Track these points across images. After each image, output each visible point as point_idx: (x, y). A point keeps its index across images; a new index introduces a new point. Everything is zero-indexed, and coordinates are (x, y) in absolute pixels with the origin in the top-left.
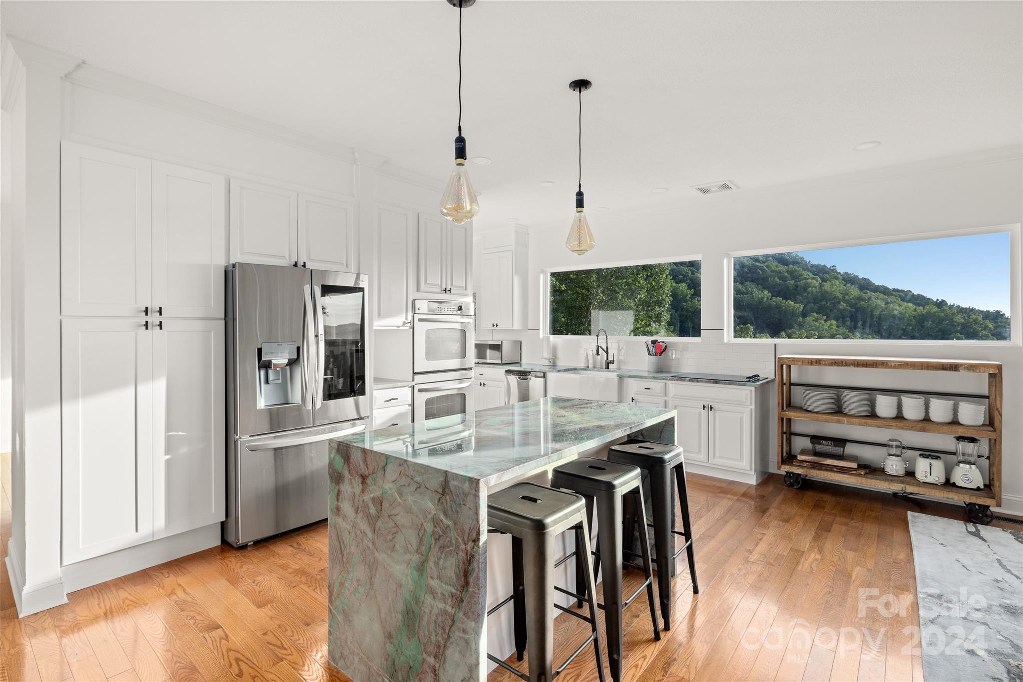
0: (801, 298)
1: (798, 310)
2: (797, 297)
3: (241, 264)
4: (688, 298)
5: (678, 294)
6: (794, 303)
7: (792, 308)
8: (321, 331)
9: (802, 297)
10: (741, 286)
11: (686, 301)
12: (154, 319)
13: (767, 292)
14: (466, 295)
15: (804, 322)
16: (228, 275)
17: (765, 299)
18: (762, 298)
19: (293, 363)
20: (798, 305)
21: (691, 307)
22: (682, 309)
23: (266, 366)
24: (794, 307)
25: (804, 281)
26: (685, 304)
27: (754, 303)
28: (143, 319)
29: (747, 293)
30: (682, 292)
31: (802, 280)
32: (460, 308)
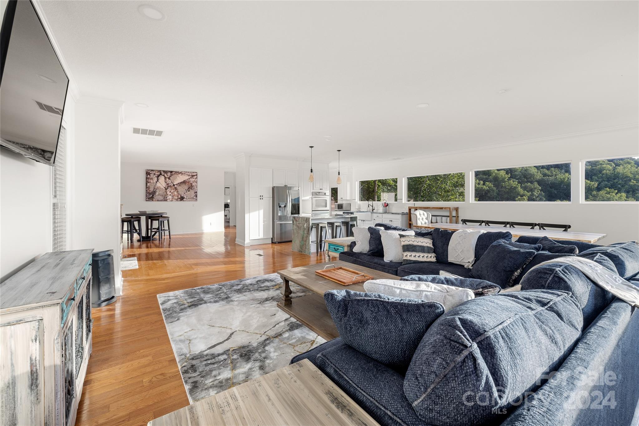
0: (596, 178)
1: (594, 186)
2: (593, 177)
3: (276, 187)
4: (506, 180)
5: (498, 177)
6: (590, 182)
7: (588, 185)
8: (290, 200)
9: (598, 177)
10: (547, 171)
11: (505, 182)
12: (262, 198)
13: (568, 174)
14: (327, 190)
15: (598, 195)
16: (273, 188)
17: (566, 179)
18: (564, 179)
19: (285, 206)
20: (593, 183)
21: (508, 186)
22: (502, 187)
23: (280, 207)
24: (590, 184)
25: (600, 166)
26: (503, 184)
27: (557, 182)
28: (260, 198)
29: (552, 176)
30: (502, 176)
31: (599, 165)
32: (325, 194)
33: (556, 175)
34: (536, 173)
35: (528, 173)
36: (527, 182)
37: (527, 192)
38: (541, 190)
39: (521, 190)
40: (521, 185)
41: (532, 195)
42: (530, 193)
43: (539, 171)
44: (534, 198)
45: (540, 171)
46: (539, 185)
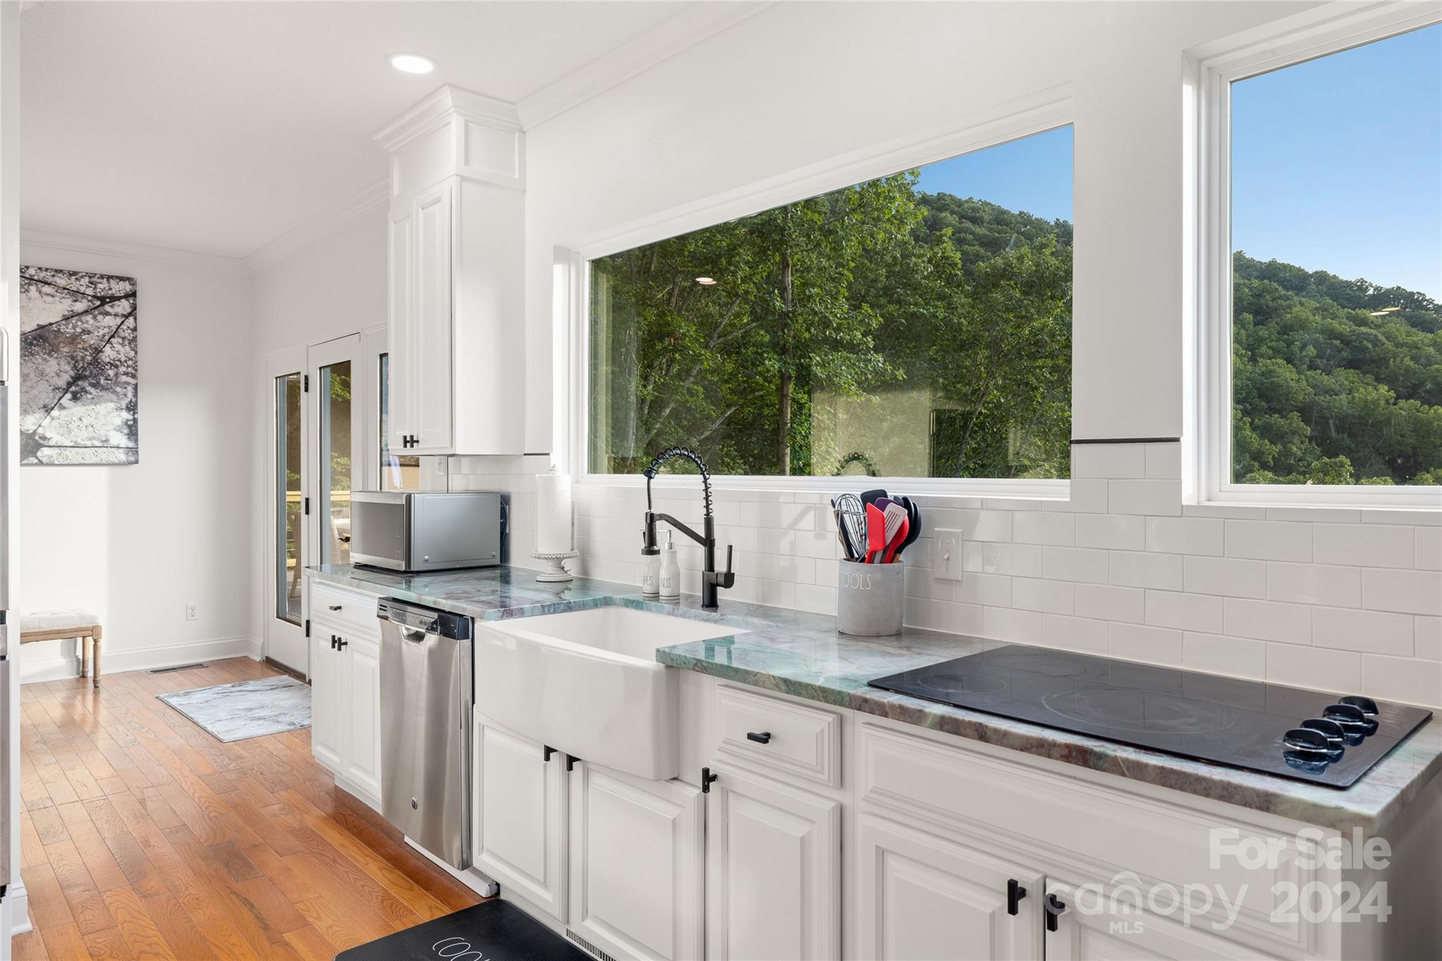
13: (1387, 389)
17: (1382, 403)
18: (1375, 403)
27: (1356, 412)
33: (1350, 390)
34: (1293, 384)
35: (1272, 383)
36: (1271, 410)
37: (1271, 442)
38: (1311, 439)
39: (1254, 435)
40: (1253, 420)
41: (1287, 453)
42: (1279, 446)
43: (1303, 377)
44: (1292, 462)
45: (1306, 375)
46: (1306, 420)
